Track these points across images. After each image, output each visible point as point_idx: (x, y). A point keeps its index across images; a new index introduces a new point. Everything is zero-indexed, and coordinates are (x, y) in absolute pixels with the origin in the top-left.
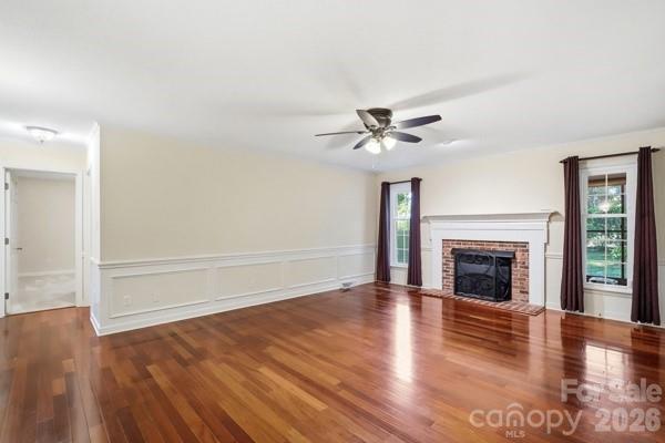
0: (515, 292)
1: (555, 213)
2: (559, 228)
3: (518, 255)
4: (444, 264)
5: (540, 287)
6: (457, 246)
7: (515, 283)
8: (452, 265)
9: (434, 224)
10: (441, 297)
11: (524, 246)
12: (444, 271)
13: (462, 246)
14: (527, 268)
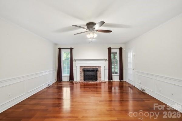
0: (98, 78)
1: (106, 60)
2: (107, 63)
3: (99, 69)
4: (80, 73)
5: (104, 76)
6: (84, 68)
7: (98, 76)
8: (83, 73)
9: (77, 62)
10: (79, 83)
11: (100, 67)
12: (80, 75)
13: (85, 68)
14: (101, 72)
